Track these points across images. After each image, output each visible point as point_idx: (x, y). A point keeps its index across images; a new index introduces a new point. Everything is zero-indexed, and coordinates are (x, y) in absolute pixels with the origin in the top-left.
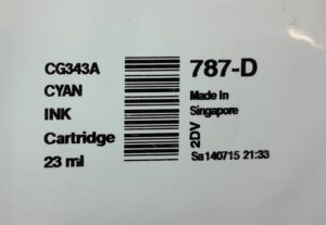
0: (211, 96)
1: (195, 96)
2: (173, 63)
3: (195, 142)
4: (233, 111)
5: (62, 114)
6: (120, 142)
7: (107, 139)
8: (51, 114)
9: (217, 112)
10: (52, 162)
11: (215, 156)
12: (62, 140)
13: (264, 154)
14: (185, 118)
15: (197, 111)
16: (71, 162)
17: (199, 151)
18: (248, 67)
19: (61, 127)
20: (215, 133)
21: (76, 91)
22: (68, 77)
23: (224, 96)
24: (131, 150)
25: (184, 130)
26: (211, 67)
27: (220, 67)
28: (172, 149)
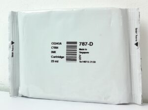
0: (83, 49)
1: (80, 49)
2: (76, 43)
3: (80, 59)
4: (88, 53)
5: (54, 52)
6: (65, 58)
7: (63, 57)
8: (52, 52)
9: (85, 53)
10: (53, 61)
11: (84, 62)
12: (54, 57)
13: (94, 62)
14: (78, 54)
15: (81, 53)
16: (56, 61)
17: (81, 61)
18: (91, 44)
19: (54, 55)
20: (84, 57)
21: (57, 48)
22: (56, 45)
23: (86, 50)
24: (67, 60)
25: (78, 56)
26: (83, 44)
27: (85, 44)
28: (75, 60)
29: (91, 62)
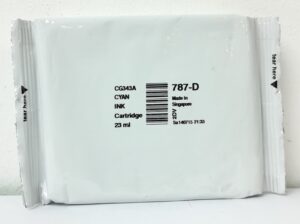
0: (180, 98)
1: (174, 98)
2: (165, 85)
3: (175, 117)
4: (189, 104)
5: (122, 106)
6: (144, 117)
7: (139, 116)
8: (117, 106)
9: (183, 105)
10: (118, 125)
11: (183, 122)
12: (122, 116)
13: (202, 122)
14: (170, 107)
15: (175, 105)
16: (125, 125)
17: (176, 120)
18: (195, 87)
19: (121, 111)
20: (183, 113)
21: (127, 97)
22: (124, 92)
23: (186, 98)
24: (149, 120)
25: (170, 112)
26: (180, 87)
27: (184, 87)
28: (165, 120)
29: (196, 121)
